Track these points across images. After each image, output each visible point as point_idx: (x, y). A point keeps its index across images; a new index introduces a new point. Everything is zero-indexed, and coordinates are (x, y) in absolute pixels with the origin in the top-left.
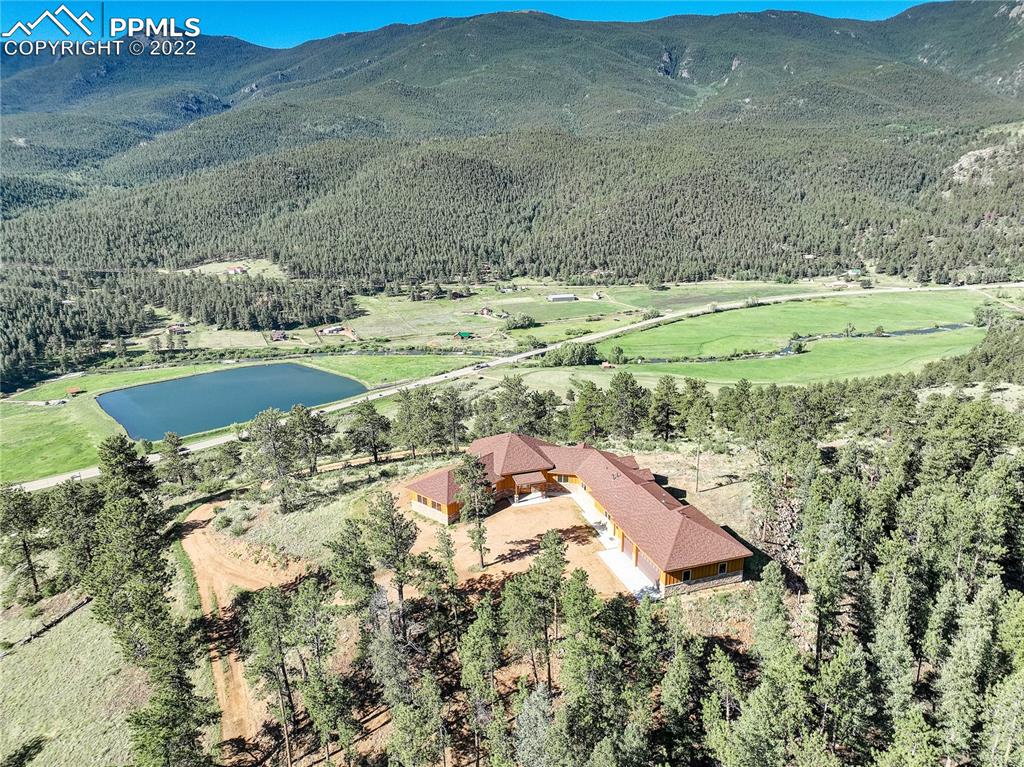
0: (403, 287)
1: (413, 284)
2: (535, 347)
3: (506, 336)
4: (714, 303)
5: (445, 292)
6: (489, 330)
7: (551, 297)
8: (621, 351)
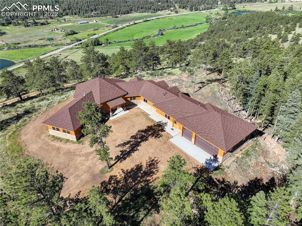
0: (20, 22)
1: (24, 20)
2: (78, 41)
3: (66, 38)
4: (134, 21)
5: (38, 23)
6: (59, 36)
7: (79, 23)
8: (108, 40)
